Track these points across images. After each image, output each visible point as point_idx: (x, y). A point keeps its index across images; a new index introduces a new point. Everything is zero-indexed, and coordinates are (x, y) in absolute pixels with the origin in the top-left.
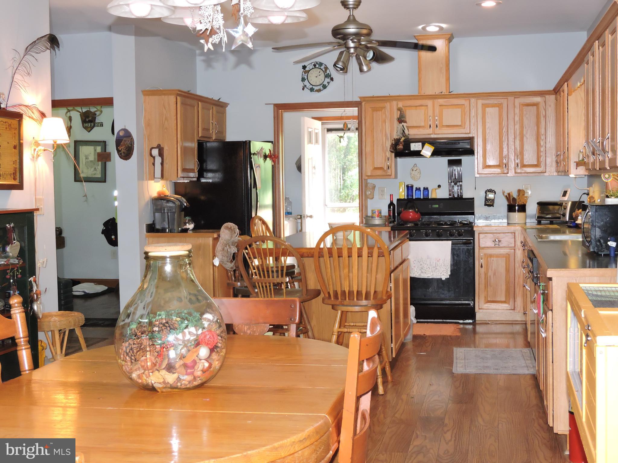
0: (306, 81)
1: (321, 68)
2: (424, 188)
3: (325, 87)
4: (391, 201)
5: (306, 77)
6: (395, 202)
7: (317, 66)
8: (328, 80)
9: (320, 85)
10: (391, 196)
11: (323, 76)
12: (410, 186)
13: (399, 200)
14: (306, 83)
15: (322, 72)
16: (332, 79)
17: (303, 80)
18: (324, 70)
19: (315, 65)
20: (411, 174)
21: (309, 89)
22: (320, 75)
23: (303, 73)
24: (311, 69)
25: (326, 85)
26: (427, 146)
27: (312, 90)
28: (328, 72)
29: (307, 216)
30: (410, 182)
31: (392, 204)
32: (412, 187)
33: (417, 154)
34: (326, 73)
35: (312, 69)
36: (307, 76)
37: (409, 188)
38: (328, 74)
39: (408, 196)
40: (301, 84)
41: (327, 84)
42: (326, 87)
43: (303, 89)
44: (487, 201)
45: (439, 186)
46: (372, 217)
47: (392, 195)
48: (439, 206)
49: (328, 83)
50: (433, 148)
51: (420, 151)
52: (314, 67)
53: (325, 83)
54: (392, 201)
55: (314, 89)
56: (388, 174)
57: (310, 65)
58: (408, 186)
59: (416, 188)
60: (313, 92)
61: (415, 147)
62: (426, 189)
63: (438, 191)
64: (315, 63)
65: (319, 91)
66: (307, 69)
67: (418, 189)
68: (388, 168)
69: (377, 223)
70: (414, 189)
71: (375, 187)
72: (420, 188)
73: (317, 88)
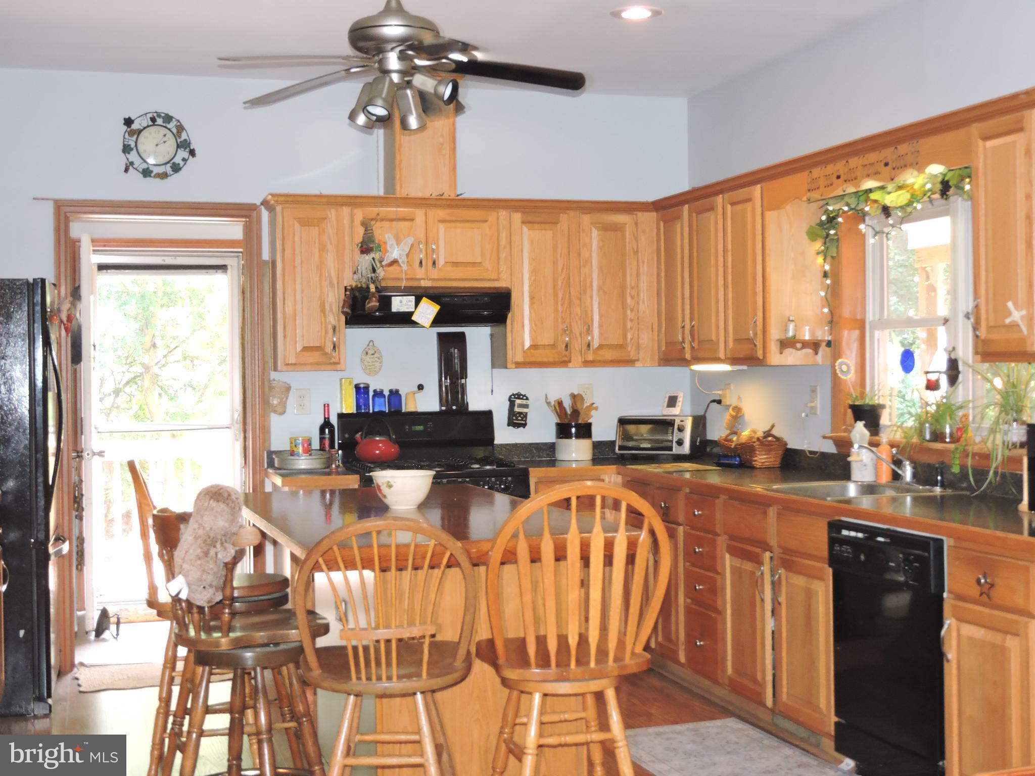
0: (134, 152)
1: (169, 126)
2: (391, 391)
3: (176, 168)
4: (325, 418)
5: (133, 145)
6: (334, 420)
7: (159, 121)
8: (183, 154)
9: (166, 164)
10: (326, 407)
11: (172, 143)
12: (362, 386)
13: (341, 416)
14: (133, 156)
15: (169, 135)
16: (192, 153)
17: (126, 149)
18: (174, 130)
19: (153, 120)
20: (362, 361)
21: (141, 170)
22: (165, 142)
23: (127, 134)
24: (145, 128)
25: (179, 164)
26: (425, 302)
27: (146, 173)
28: (184, 136)
29: (94, 454)
30: (361, 378)
31: (327, 424)
32: (367, 388)
33: (405, 319)
34: (180, 137)
35: (148, 126)
36: (136, 142)
37: (361, 391)
38: (185, 140)
39: (358, 406)
40: (122, 160)
41: (182, 163)
42: (180, 169)
43: (126, 170)
44: (515, 415)
45: (421, 387)
46: (292, 453)
47: (328, 405)
48: (426, 428)
49: (184, 160)
50: (437, 308)
51: (411, 314)
52: (150, 123)
53: (178, 160)
54: (328, 418)
55: (152, 172)
56: (333, 360)
57: (142, 118)
58: (357, 387)
59: (375, 391)
60: (148, 179)
61: (400, 304)
62: (395, 394)
63: (420, 395)
64: (155, 115)
65: (164, 176)
66: (135, 126)
67: (378, 394)
68: (334, 347)
69: (303, 467)
70: (371, 394)
71: (288, 389)
72: (382, 391)
73: (161, 170)
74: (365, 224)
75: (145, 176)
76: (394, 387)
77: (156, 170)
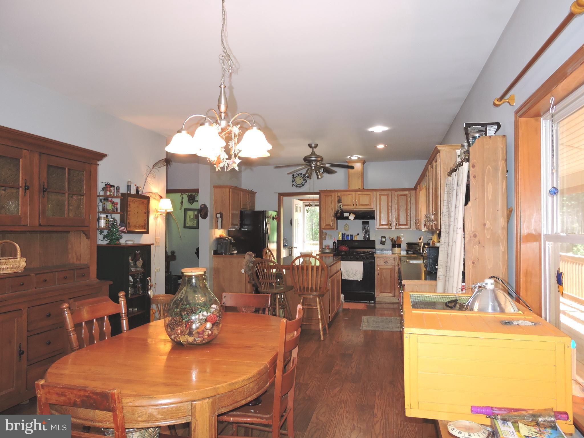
1: (302, 176)
2: (351, 235)
3: (303, 185)
4: (334, 241)
5: (294, 180)
6: (336, 242)
7: (299, 175)
8: (304, 182)
9: (301, 184)
11: (302, 180)
13: (338, 241)
14: (294, 183)
15: (301, 178)
16: (306, 182)
17: (293, 181)
18: (302, 177)
19: (298, 175)
20: (344, 228)
23: (293, 178)
26: (351, 215)
27: (297, 186)
29: (294, 248)
30: (343, 232)
31: (334, 243)
32: (345, 234)
33: (347, 218)
37: (343, 235)
38: (305, 179)
39: (342, 239)
40: (292, 184)
41: (304, 184)
43: (293, 186)
44: (382, 242)
45: (358, 234)
46: (325, 249)
47: (335, 238)
48: (358, 244)
50: (355, 215)
53: (303, 183)
56: (333, 228)
57: (296, 174)
58: (343, 234)
59: (347, 235)
60: (297, 188)
61: (346, 215)
63: (358, 236)
65: (300, 187)
66: (295, 176)
67: (348, 235)
68: (333, 225)
69: (327, 252)
70: (346, 235)
71: (327, 234)
72: (349, 235)
73: (299, 185)
74: (338, 197)
75: (296, 187)
76: (351, 234)
77: (298, 186)
